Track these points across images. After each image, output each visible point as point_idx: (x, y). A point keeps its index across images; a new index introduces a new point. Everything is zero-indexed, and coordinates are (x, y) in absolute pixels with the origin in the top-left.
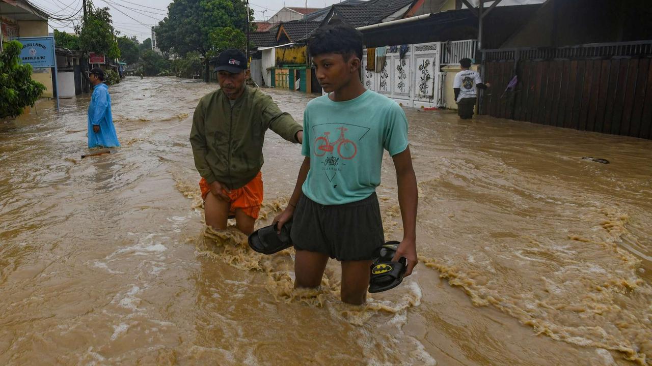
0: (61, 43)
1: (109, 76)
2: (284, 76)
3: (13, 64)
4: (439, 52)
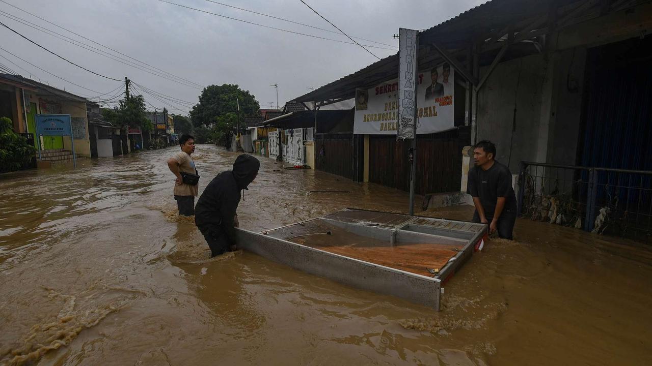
2: (259, 146)
4: (302, 134)
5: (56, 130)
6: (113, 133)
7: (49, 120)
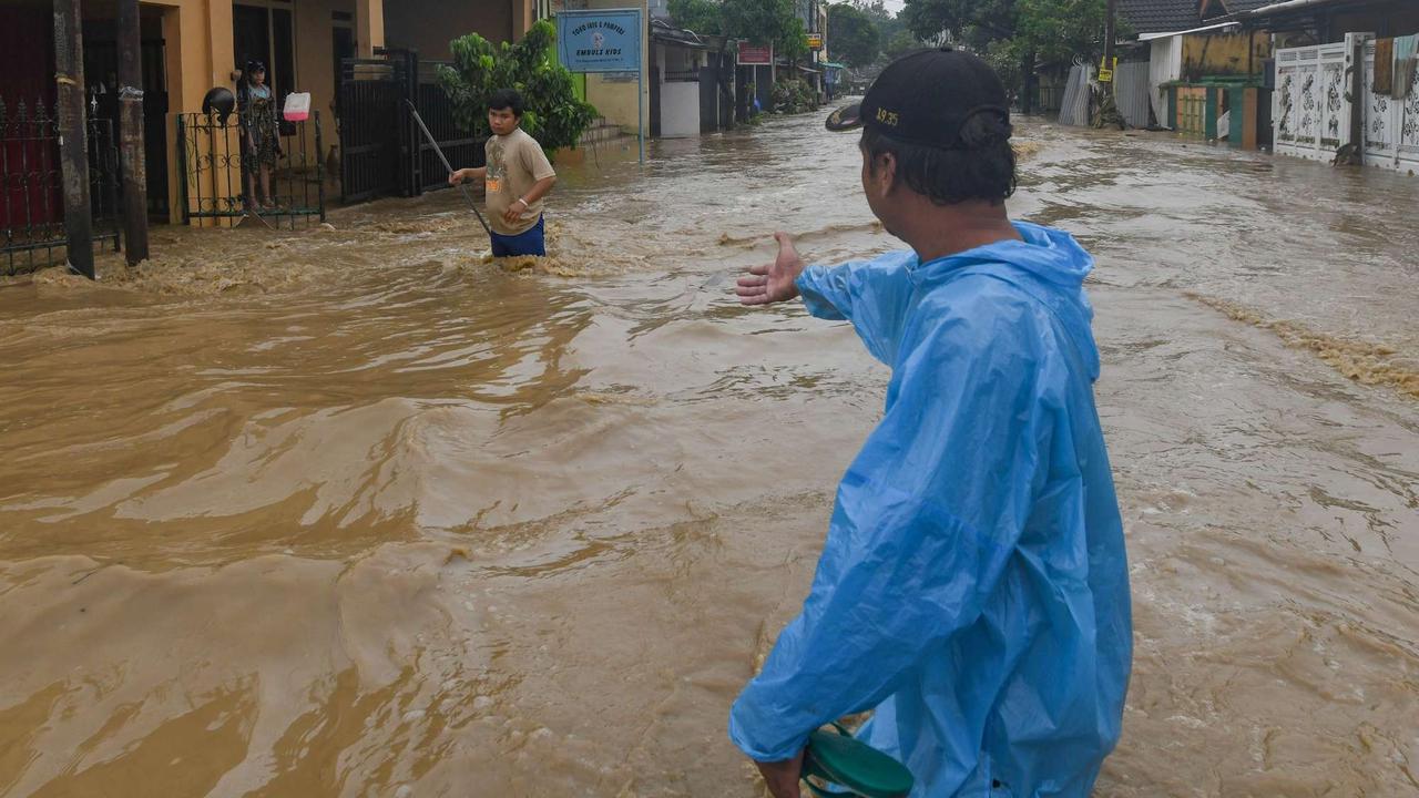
0: (682, 18)
1: (793, 93)
2: (1197, 104)
3: (536, 64)
5: (604, 56)
6: (695, 64)
7: (590, 26)
